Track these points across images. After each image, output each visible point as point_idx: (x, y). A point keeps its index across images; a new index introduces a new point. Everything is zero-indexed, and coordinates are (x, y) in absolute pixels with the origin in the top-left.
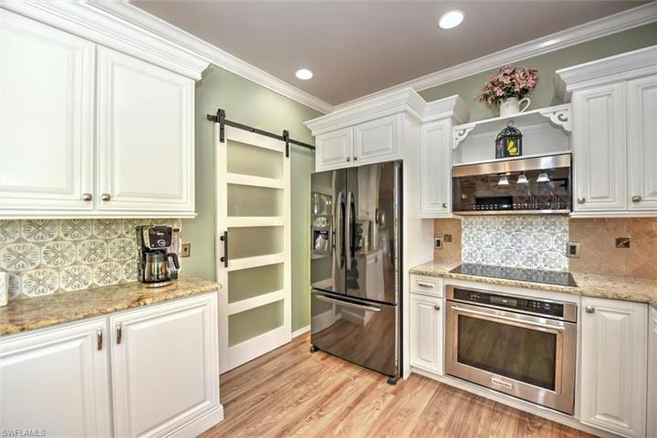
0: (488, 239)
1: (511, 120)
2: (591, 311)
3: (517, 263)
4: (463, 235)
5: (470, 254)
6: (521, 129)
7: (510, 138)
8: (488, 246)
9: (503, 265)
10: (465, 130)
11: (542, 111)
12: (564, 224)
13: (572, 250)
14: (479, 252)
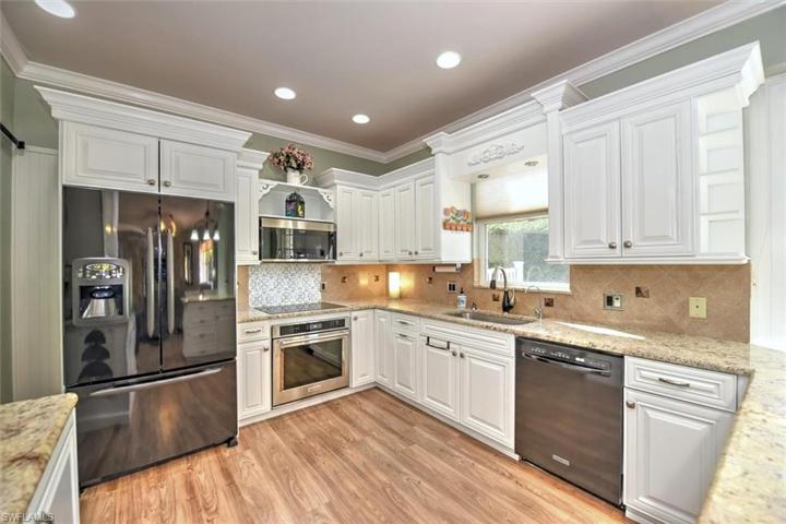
0: (271, 283)
1: (298, 189)
2: (356, 319)
3: (292, 301)
4: (250, 282)
5: (257, 299)
6: (304, 197)
7: (294, 203)
8: (271, 290)
9: (283, 304)
10: (268, 186)
11: (320, 190)
12: (319, 269)
13: (323, 286)
14: (264, 296)
